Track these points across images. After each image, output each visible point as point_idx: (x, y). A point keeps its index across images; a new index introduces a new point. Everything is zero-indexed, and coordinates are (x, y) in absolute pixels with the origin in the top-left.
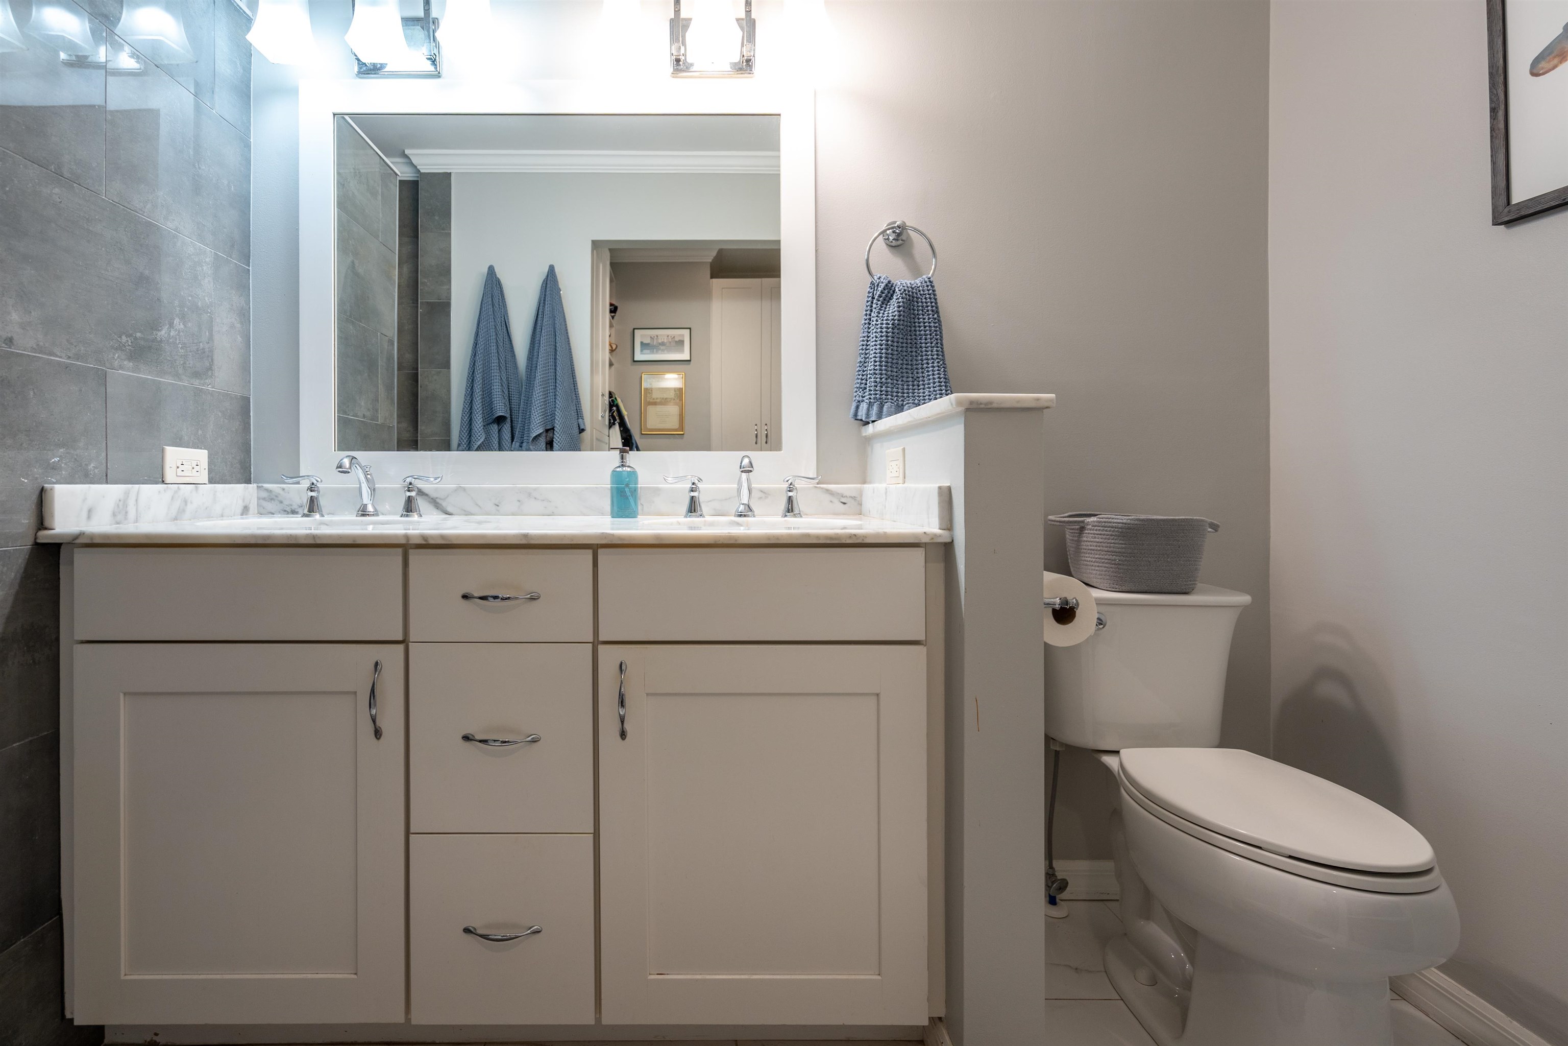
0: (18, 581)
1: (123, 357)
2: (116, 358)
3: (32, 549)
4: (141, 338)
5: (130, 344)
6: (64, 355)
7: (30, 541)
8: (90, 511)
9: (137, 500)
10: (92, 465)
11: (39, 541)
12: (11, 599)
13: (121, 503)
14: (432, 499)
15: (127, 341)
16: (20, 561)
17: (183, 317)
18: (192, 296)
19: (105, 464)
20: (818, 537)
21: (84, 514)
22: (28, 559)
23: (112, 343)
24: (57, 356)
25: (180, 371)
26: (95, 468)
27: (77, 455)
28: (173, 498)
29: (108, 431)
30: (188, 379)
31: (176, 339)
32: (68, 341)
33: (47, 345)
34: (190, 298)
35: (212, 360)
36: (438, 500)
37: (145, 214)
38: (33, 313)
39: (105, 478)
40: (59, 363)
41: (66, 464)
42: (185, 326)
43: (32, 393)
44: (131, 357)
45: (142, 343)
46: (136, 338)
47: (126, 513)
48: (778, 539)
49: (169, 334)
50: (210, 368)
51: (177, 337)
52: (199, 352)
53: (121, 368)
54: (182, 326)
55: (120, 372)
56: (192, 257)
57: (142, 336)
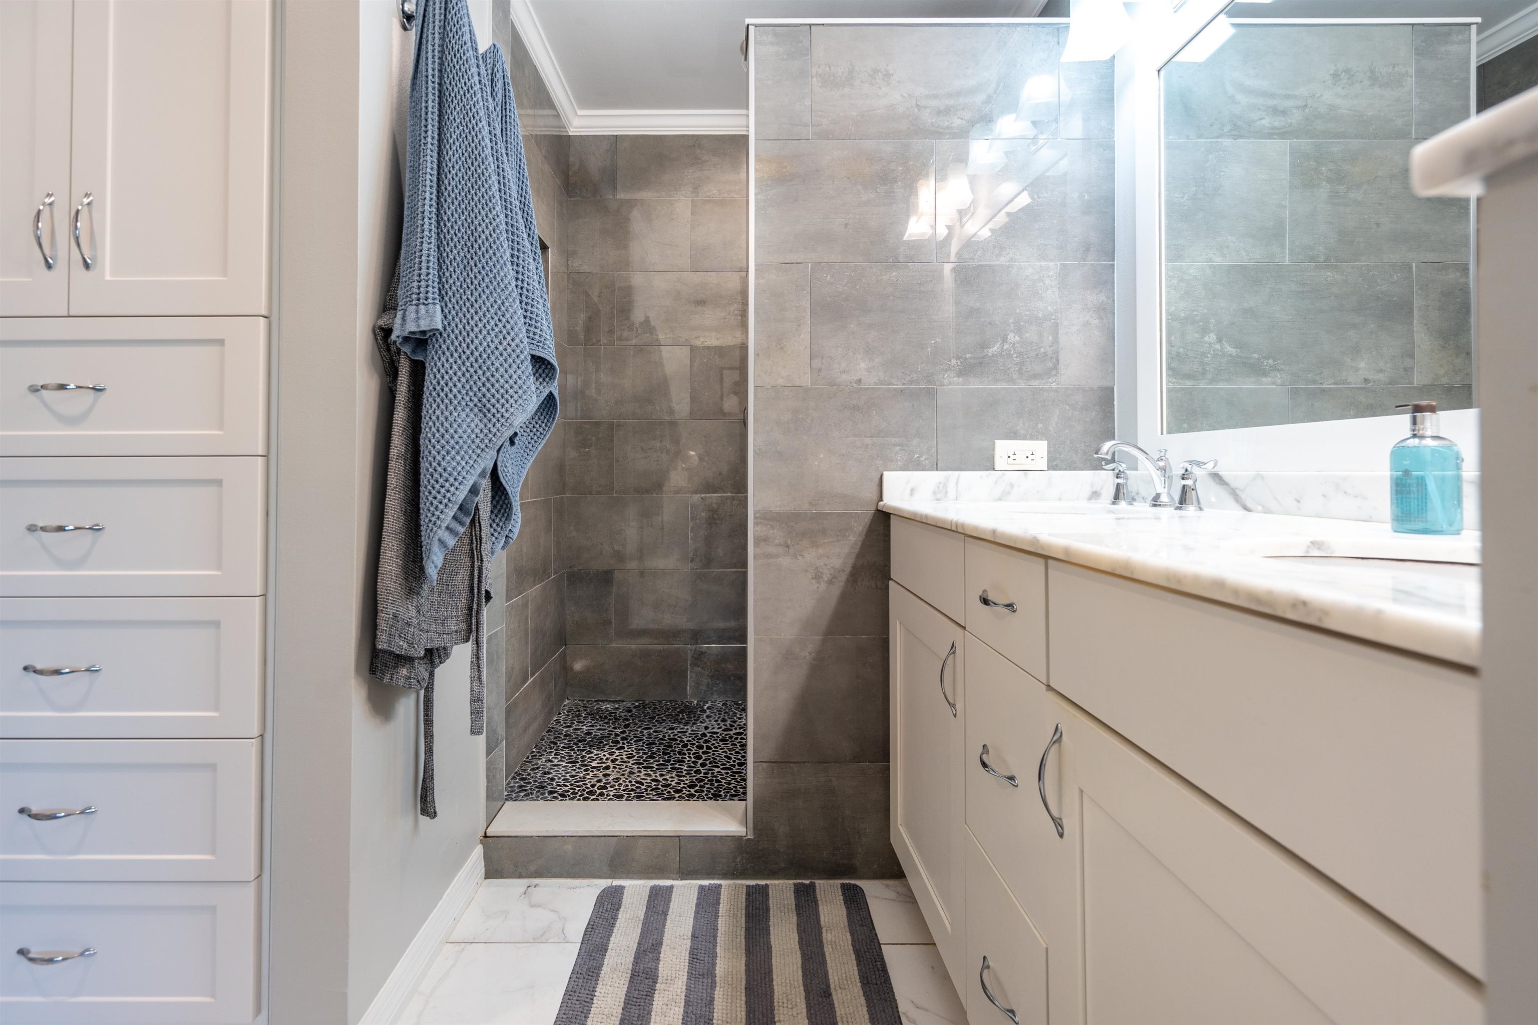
0: (864, 533)
1: (952, 375)
2: (945, 377)
3: (875, 513)
4: (971, 358)
5: (959, 364)
6: (899, 383)
7: (874, 508)
8: (912, 490)
9: (957, 483)
10: (924, 457)
11: (879, 509)
12: (859, 544)
13: (942, 485)
14: (1232, 489)
15: (957, 362)
16: (867, 520)
17: (1019, 330)
18: (1029, 310)
19: (936, 456)
20: (1236, 592)
21: (908, 492)
22: (872, 520)
23: (941, 367)
24: (894, 385)
25: (1015, 376)
26: (926, 459)
27: (910, 451)
28: (996, 482)
29: (938, 432)
30: (1025, 381)
31: (1010, 351)
32: (903, 373)
33: (886, 379)
34: (1028, 313)
35: (1058, 361)
36: (1237, 491)
37: (976, 260)
38: (876, 360)
39: (935, 466)
40: (895, 389)
41: (901, 457)
42: (1021, 338)
43: (874, 412)
44: (960, 374)
45: (972, 361)
46: (966, 359)
47: (946, 492)
48: (1179, 581)
49: (1002, 348)
50: (1055, 367)
51: (1012, 349)
52: (1040, 356)
53: (950, 384)
54: (1017, 338)
55: (950, 387)
56: (1031, 277)
57: (973, 356)
